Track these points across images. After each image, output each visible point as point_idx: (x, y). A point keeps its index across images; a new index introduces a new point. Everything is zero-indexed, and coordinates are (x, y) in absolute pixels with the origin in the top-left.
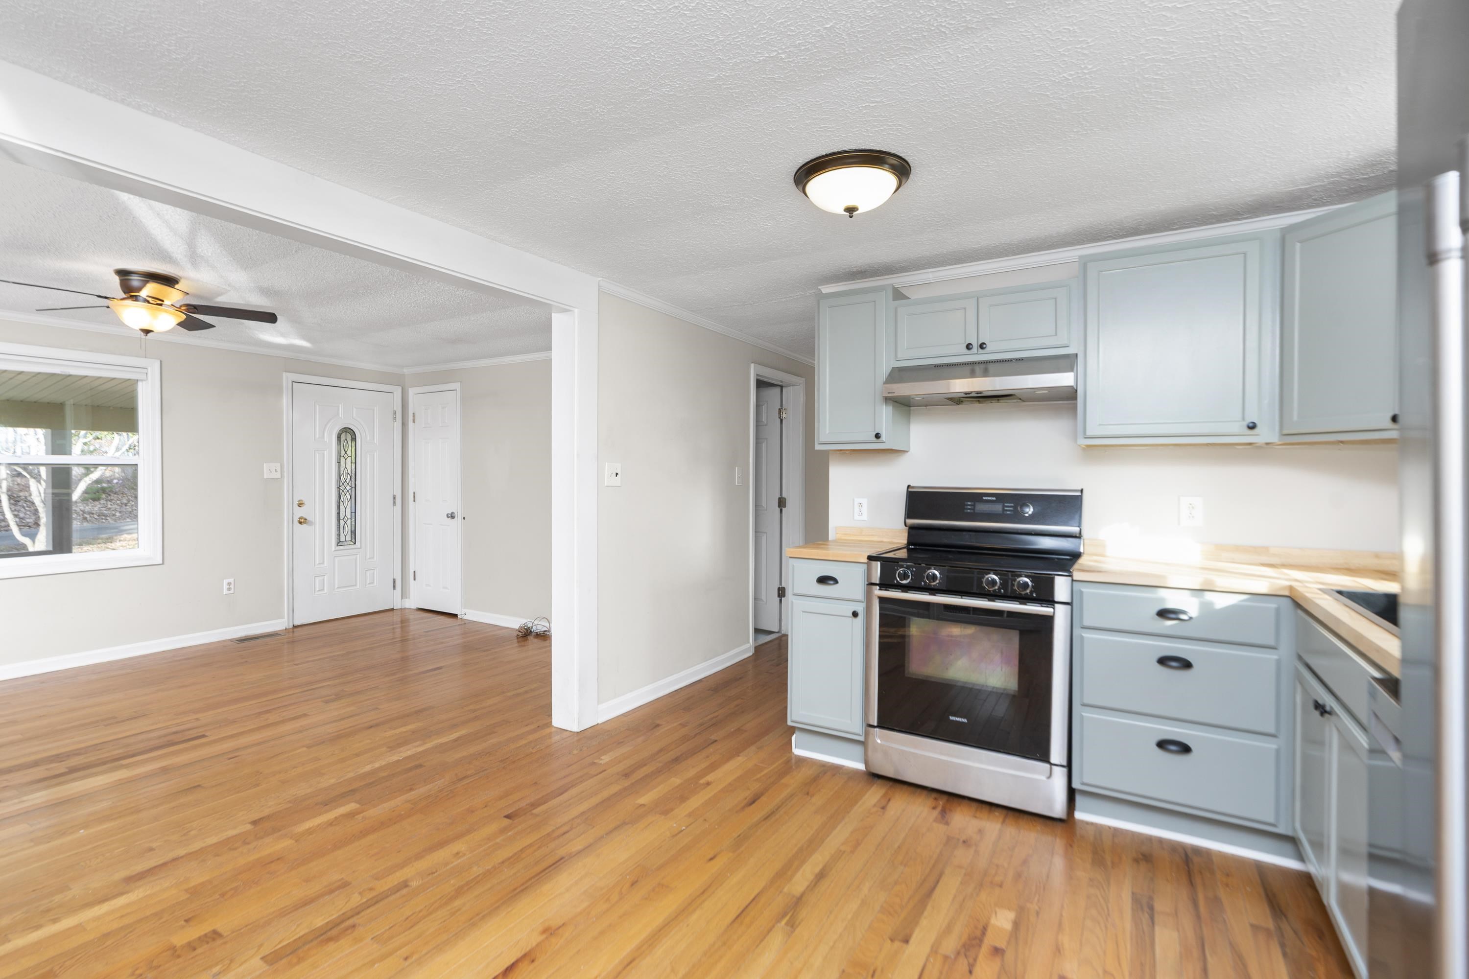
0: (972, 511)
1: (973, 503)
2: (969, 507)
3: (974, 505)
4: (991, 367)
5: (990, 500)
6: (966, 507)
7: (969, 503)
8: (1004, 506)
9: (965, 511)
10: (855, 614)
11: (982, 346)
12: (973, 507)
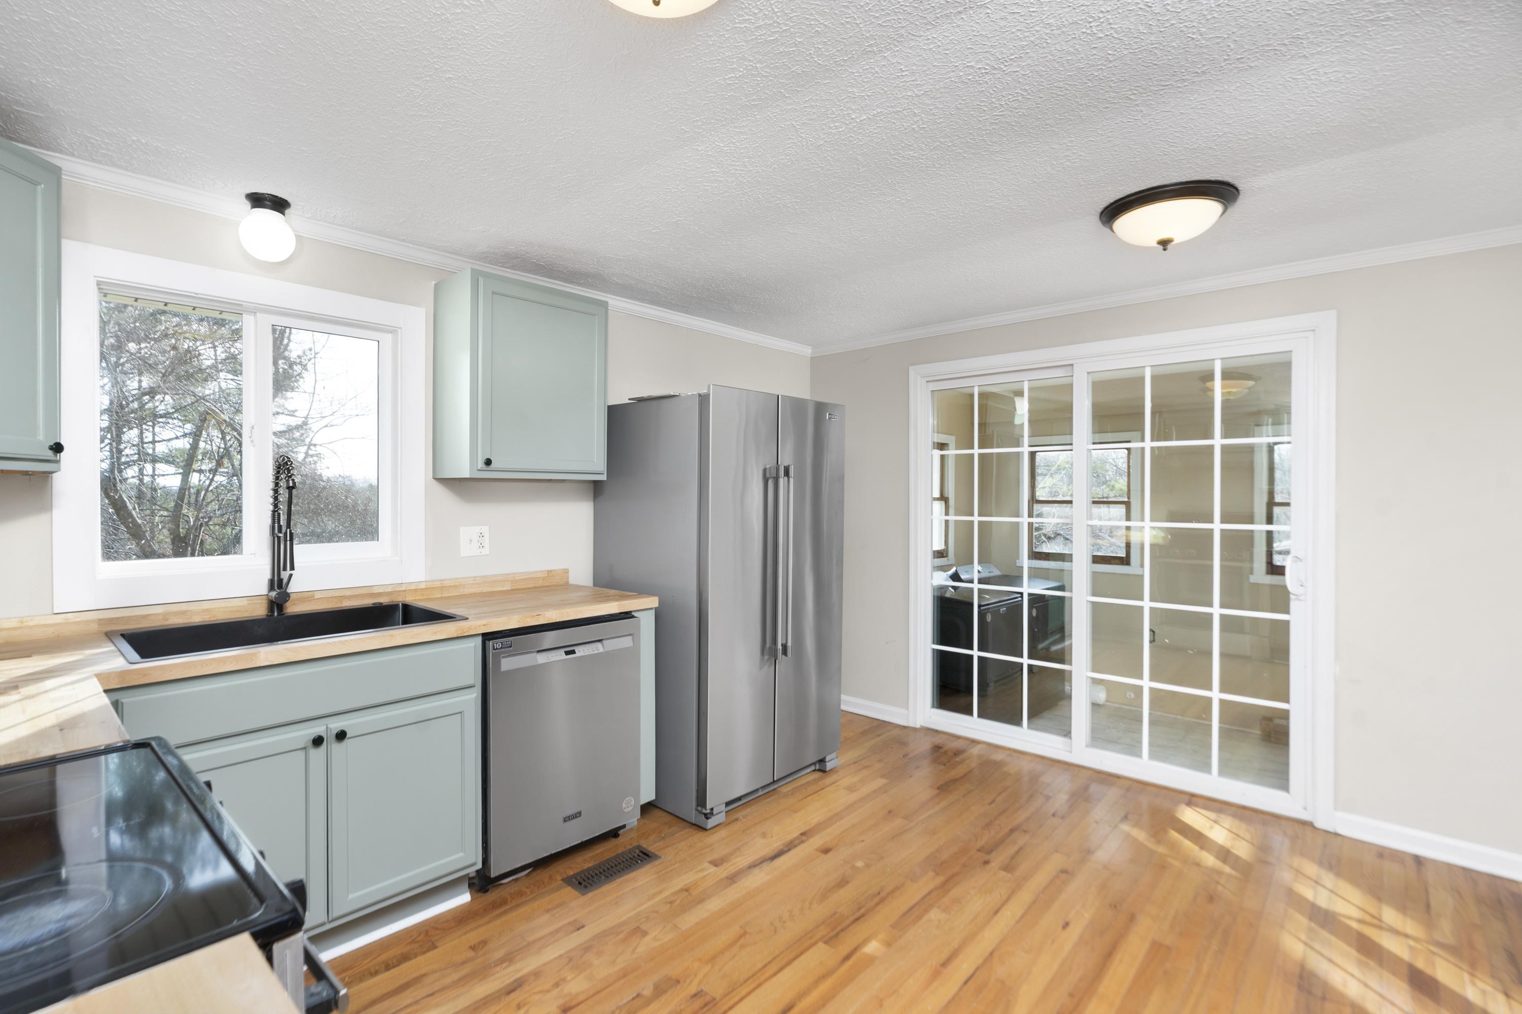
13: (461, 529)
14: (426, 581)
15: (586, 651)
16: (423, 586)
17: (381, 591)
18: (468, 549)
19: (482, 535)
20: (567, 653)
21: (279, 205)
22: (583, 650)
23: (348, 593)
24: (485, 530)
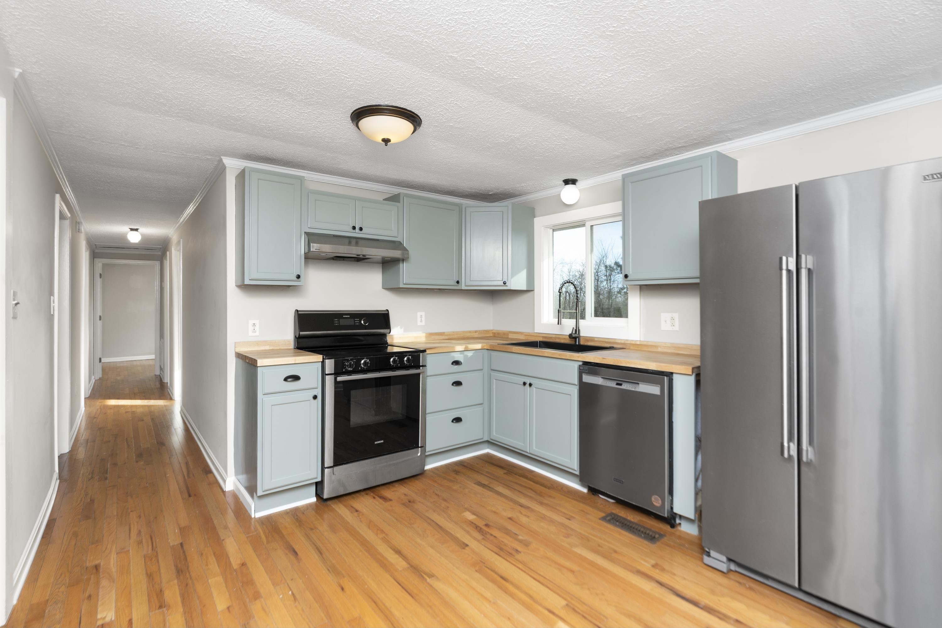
0: (338, 324)
1: (338, 320)
2: (336, 322)
3: (339, 321)
4: (361, 242)
5: (347, 317)
6: (334, 322)
7: (336, 320)
8: (355, 321)
9: (335, 324)
10: (315, 397)
11: (361, 229)
12: (338, 322)
13: (662, 314)
14: (640, 341)
15: (628, 387)
16: (638, 343)
17: (619, 342)
18: (666, 326)
19: (673, 319)
20: (617, 384)
21: (573, 182)
22: (627, 386)
23: (606, 340)
24: (676, 316)
